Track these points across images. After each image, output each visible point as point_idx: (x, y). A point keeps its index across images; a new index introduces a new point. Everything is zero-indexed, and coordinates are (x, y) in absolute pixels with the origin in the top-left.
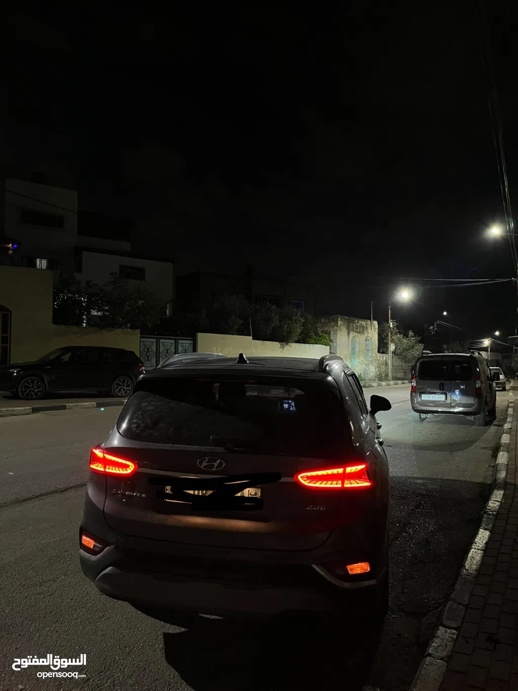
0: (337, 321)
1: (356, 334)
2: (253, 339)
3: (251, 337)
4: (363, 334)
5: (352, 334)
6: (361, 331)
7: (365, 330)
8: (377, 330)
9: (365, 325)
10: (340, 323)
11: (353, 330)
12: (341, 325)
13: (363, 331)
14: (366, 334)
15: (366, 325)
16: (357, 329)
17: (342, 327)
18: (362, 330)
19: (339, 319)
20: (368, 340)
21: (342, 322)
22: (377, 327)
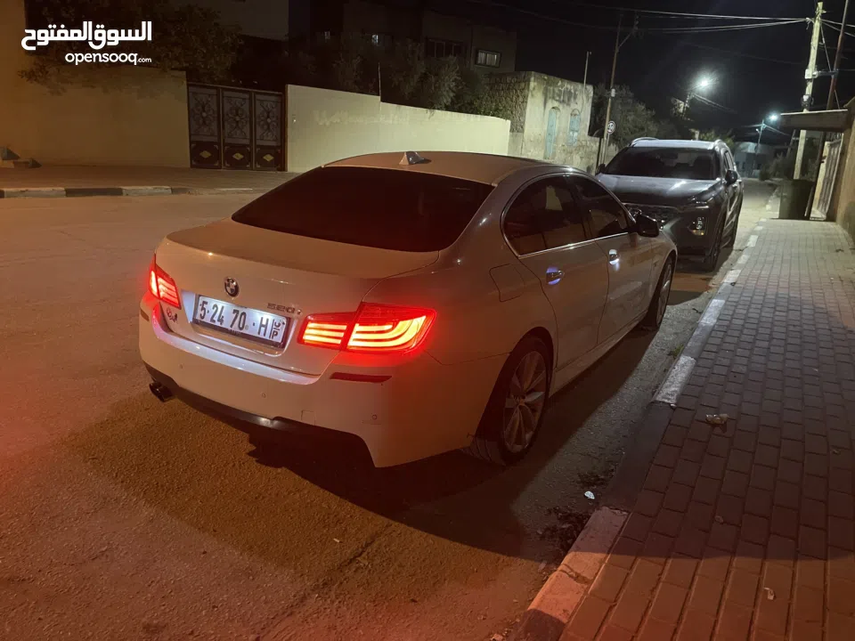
0: (529, 81)
1: (556, 104)
2: (383, 100)
3: (379, 98)
4: (569, 105)
5: (551, 104)
6: (566, 99)
7: (572, 99)
8: (590, 100)
9: (573, 91)
10: (532, 84)
11: (553, 98)
12: (534, 89)
13: (569, 100)
14: (573, 106)
15: (575, 91)
16: (559, 96)
17: (536, 91)
18: (568, 98)
19: (532, 79)
20: (575, 115)
21: (536, 84)
22: (591, 95)
